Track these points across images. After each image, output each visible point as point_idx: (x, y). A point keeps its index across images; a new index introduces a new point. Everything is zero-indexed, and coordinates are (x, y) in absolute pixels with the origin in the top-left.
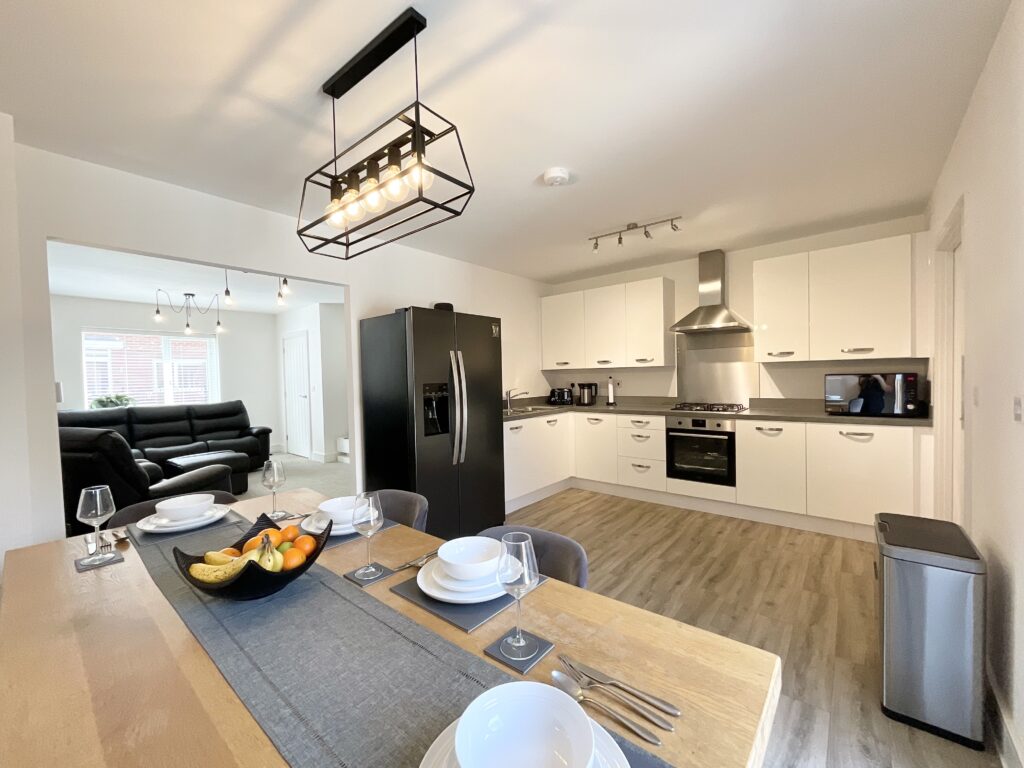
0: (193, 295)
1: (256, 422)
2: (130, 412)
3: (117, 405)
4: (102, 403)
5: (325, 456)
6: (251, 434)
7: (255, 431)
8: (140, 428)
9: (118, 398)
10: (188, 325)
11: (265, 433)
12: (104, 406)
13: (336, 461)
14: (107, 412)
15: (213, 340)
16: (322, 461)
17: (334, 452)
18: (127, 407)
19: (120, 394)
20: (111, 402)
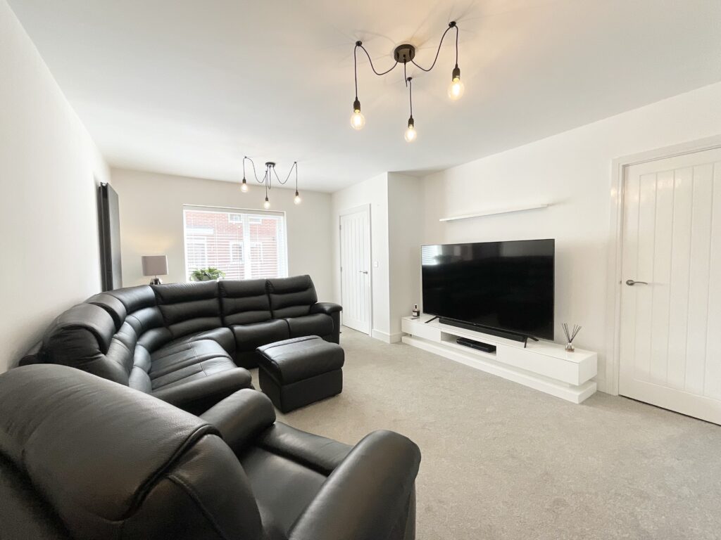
0: (273, 164)
1: (322, 298)
2: (220, 284)
3: (210, 278)
4: (198, 276)
5: (391, 336)
6: (323, 311)
7: (327, 308)
8: (229, 302)
9: (210, 271)
10: (267, 199)
11: (336, 311)
12: (200, 279)
13: (400, 342)
14: (202, 285)
15: (282, 217)
16: (388, 341)
17: (400, 333)
18: (218, 281)
19: (212, 267)
20: (205, 275)
